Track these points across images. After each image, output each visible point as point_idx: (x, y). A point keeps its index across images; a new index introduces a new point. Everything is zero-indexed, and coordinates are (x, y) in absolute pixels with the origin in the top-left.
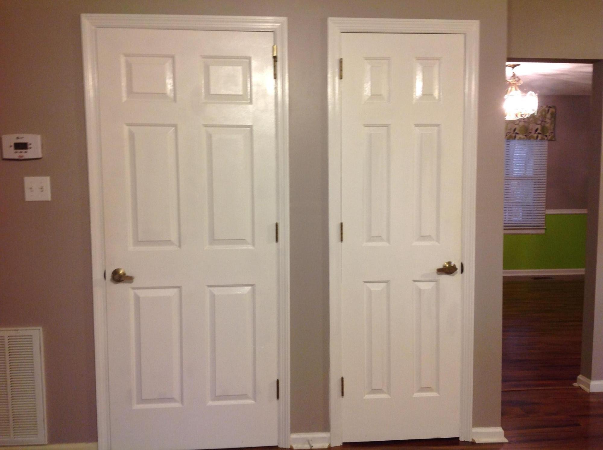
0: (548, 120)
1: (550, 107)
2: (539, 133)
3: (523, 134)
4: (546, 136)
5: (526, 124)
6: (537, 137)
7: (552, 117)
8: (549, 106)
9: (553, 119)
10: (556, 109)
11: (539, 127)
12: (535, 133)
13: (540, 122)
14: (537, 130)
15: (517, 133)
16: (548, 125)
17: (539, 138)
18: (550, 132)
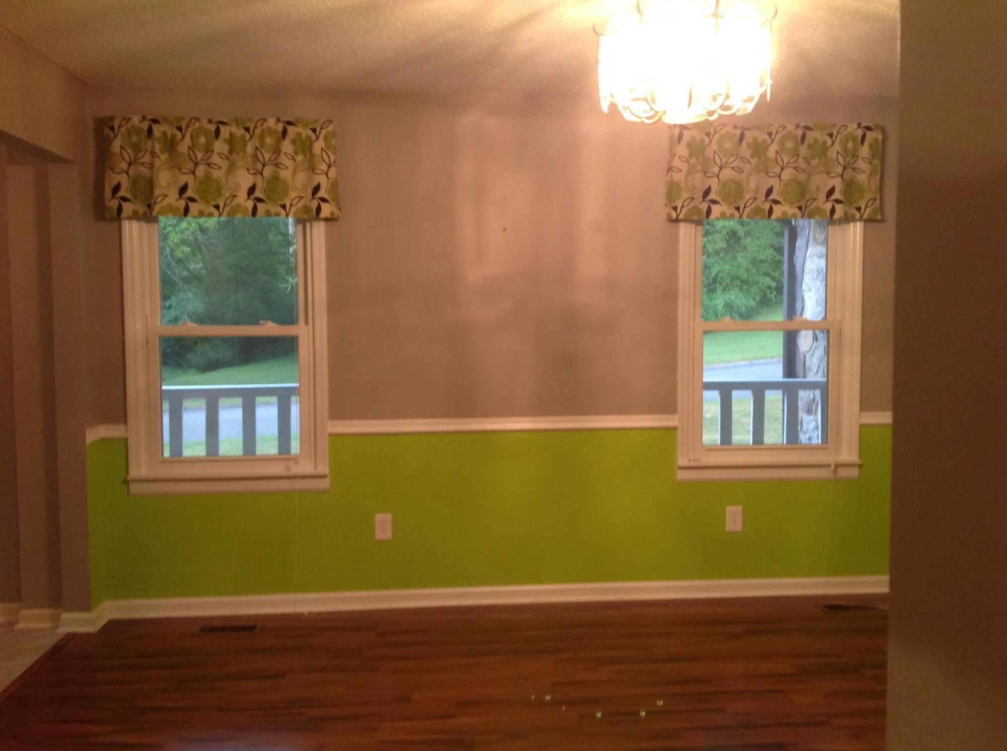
0: (861, 164)
1: (868, 128)
2: (838, 201)
3: (791, 203)
4: (859, 209)
5: (802, 177)
6: (833, 211)
7: (874, 156)
8: (864, 124)
9: (877, 162)
10: (884, 134)
11: (837, 183)
12: (827, 200)
13: (839, 170)
14: (831, 192)
15: (776, 202)
16: (862, 178)
17: (837, 216)
18: (868, 196)
